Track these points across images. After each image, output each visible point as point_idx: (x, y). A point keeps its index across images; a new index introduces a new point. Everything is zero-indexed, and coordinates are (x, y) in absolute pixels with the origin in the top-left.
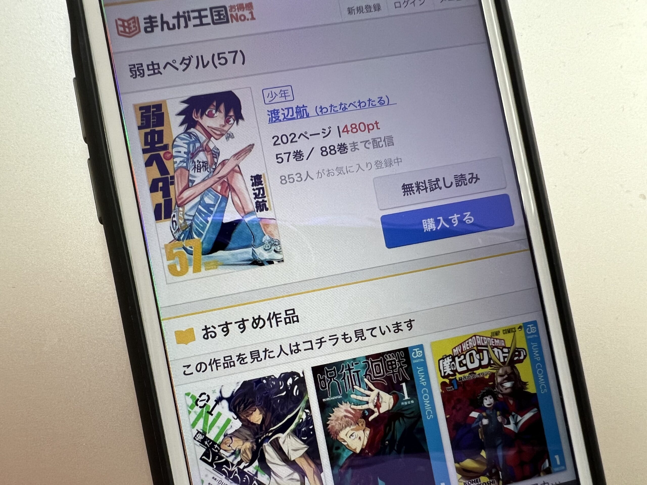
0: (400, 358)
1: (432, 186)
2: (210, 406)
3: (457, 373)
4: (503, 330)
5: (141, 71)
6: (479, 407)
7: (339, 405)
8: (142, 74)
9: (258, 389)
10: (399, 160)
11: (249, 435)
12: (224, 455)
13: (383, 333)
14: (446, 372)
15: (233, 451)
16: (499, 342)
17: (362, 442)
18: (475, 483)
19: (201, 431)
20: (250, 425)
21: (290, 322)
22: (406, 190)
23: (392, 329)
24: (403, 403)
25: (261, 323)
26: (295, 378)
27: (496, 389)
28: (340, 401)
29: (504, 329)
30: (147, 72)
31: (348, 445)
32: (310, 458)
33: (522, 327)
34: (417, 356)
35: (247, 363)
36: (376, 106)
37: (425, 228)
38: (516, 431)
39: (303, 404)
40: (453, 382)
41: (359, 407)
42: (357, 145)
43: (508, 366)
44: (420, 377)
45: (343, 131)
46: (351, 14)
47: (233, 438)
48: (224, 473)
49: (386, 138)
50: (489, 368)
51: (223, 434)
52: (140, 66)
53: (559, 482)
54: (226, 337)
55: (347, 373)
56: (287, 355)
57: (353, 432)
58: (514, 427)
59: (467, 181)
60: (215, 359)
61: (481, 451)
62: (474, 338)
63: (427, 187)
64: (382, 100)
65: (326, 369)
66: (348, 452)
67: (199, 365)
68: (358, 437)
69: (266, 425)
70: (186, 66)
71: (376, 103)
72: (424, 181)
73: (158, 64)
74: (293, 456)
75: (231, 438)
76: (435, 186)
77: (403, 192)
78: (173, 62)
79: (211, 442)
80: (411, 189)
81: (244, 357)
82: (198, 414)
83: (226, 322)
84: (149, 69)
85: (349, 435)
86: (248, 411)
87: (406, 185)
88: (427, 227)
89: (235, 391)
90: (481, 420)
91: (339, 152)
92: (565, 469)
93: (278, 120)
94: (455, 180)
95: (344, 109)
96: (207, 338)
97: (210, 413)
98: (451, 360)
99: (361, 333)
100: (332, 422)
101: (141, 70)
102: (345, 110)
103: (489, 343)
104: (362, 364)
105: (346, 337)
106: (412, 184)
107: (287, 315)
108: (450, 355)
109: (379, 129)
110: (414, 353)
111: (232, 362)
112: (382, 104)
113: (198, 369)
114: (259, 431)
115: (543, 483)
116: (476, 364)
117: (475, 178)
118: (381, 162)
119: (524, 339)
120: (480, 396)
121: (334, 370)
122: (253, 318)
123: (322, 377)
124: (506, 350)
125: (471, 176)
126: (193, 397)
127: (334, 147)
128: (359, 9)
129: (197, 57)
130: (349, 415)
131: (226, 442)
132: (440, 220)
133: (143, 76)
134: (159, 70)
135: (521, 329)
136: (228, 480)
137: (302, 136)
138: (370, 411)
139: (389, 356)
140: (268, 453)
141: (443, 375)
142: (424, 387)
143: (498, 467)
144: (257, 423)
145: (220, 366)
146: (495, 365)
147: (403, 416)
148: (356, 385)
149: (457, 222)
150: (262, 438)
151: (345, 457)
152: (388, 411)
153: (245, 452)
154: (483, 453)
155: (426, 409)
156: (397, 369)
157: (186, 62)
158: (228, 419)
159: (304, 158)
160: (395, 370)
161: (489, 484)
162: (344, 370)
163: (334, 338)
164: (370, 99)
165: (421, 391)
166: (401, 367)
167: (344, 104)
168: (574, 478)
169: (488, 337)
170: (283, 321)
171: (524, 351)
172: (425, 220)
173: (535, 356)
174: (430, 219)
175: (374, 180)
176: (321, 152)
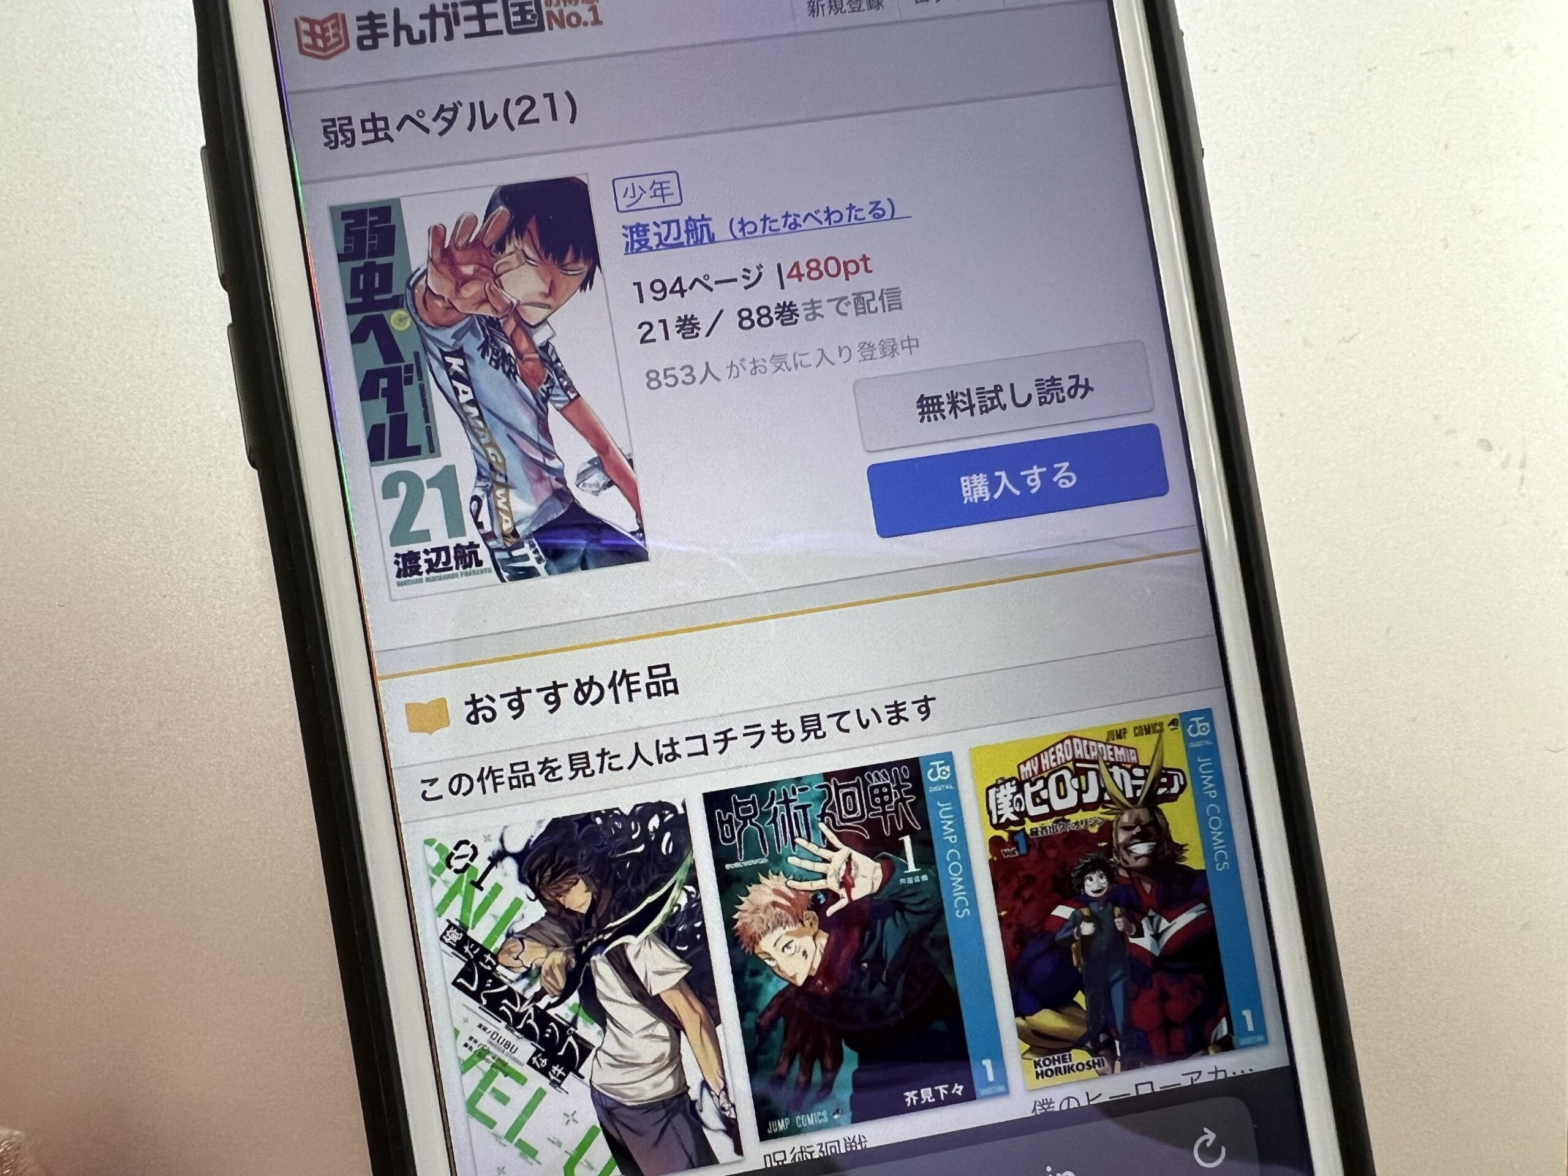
0: (900, 780)
1: (985, 401)
2: (477, 870)
3: (1027, 819)
4: (1135, 728)
5: (349, 135)
6: (1075, 897)
8: (348, 139)
9: (584, 837)
10: (913, 343)
12: (506, 977)
13: (864, 723)
14: (1002, 815)
15: (524, 970)
16: (1123, 753)
18: (1059, 1063)
19: (457, 924)
20: (564, 915)
21: (659, 694)
22: (926, 409)
23: (885, 717)
24: (902, 881)
25: (596, 691)
27: (1115, 857)
28: (764, 870)
29: (1137, 725)
30: (360, 137)
31: (778, 966)
32: (695, 994)
33: (1177, 723)
34: (939, 776)
35: (561, 779)
36: (867, 220)
37: (965, 495)
38: (1157, 954)
39: (681, 875)
42: (820, 307)
44: (944, 824)
45: (790, 276)
46: (815, 15)
47: (525, 941)
48: (503, 1016)
49: (885, 292)
50: (1100, 810)
51: (505, 931)
52: (346, 121)
53: (1251, 1070)
54: (517, 720)
55: (782, 810)
56: (651, 764)
57: (789, 939)
59: (1065, 394)
60: (490, 767)
62: (1068, 742)
63: (973, 402)
64: (879, 206)
65: (734, 798)
67: (457, 779)
68: (802, 950)
69: (600, 915)
70: (446, 124)
71: (865, 214)
72: (968, 390)
73: (385, 119)
74: (657, 986)
75: (521, 940)
76: (992, 402)
77: (920, 414)
78: (418, 115)
79: (478, 949)
80: (936, 408)
81: (554, 765)
82: (450, 885)
83: (518, 688)
84: (364, 131)
85: (781, 945)
86: (561, 884)
87: (927, 399)
88: (970, 493)
89: (533, 839)
90: (1078, 925)
91: (779, 321)
92: (1266, 1042)
93: (644, 246)
94: (1038, 389)
95: (793, 226)
96: (476, 722)
97: (478, 885)
98: (1014, 789)
99: (816, 722)
100: (744, 916)
101: (347, 130)
102: (795, 228)
103: (1102, 756)
104: (815, 790)
106: (941, 396)
107: (651, 676)
108: (1013, 778)
109: (871, 271)
110: (931, 770)
111: (529, 775)
112: (878, 217)
113: (455, 790)
115: (1214, 1070)
116: (1072, 800)
117: (1082, 386)
118: (872, 347)
119: (1183, 749)
121: (753, 802)
122: (578, 681)
123: (725, 817)
124: (1138, 772)
125: (1073, 382)
126: (440, 848)
127: (769, 311)
128: (832, 4)
129: (472, 105)
130: (783, 901)
132: (1000, 477)
133: (353, 144)
134: (388, 132)
135: (1177, 725)
136: (512, 1031)
137: (697, 283)
138: (830, 895)
139: (877, 775)
140: (601, 977)
141: (995, 821)
142: (952, 846)
144: (577, 910)
145: (502, 783)
146: (1114, 804)
148: (800, 836)
149: (1038, 482)
150: (589, 944)
151: (771, 994)
152: (870, 896)
153: (551, 972)
154: (1080, 998)
155: (955, 894)
156: (893, 804)
157: (447, 115)
158: (517, 899)
159: (700, 332)
160: (888, 808)
161: (1090, 1067)
162: (775, 802)
163: (755, 732)
164: (851, 204)
165: (945, 855)
166: (903, 800)
167: (795, 215)
168: (1285, 1062)
169: (1101, 742)
170: (644, 689)
171: (1179, 774)
172: (967, 478)
173: (1204, 788)
174: (978, 475)
175: (854, 386)
176: (739, 319)
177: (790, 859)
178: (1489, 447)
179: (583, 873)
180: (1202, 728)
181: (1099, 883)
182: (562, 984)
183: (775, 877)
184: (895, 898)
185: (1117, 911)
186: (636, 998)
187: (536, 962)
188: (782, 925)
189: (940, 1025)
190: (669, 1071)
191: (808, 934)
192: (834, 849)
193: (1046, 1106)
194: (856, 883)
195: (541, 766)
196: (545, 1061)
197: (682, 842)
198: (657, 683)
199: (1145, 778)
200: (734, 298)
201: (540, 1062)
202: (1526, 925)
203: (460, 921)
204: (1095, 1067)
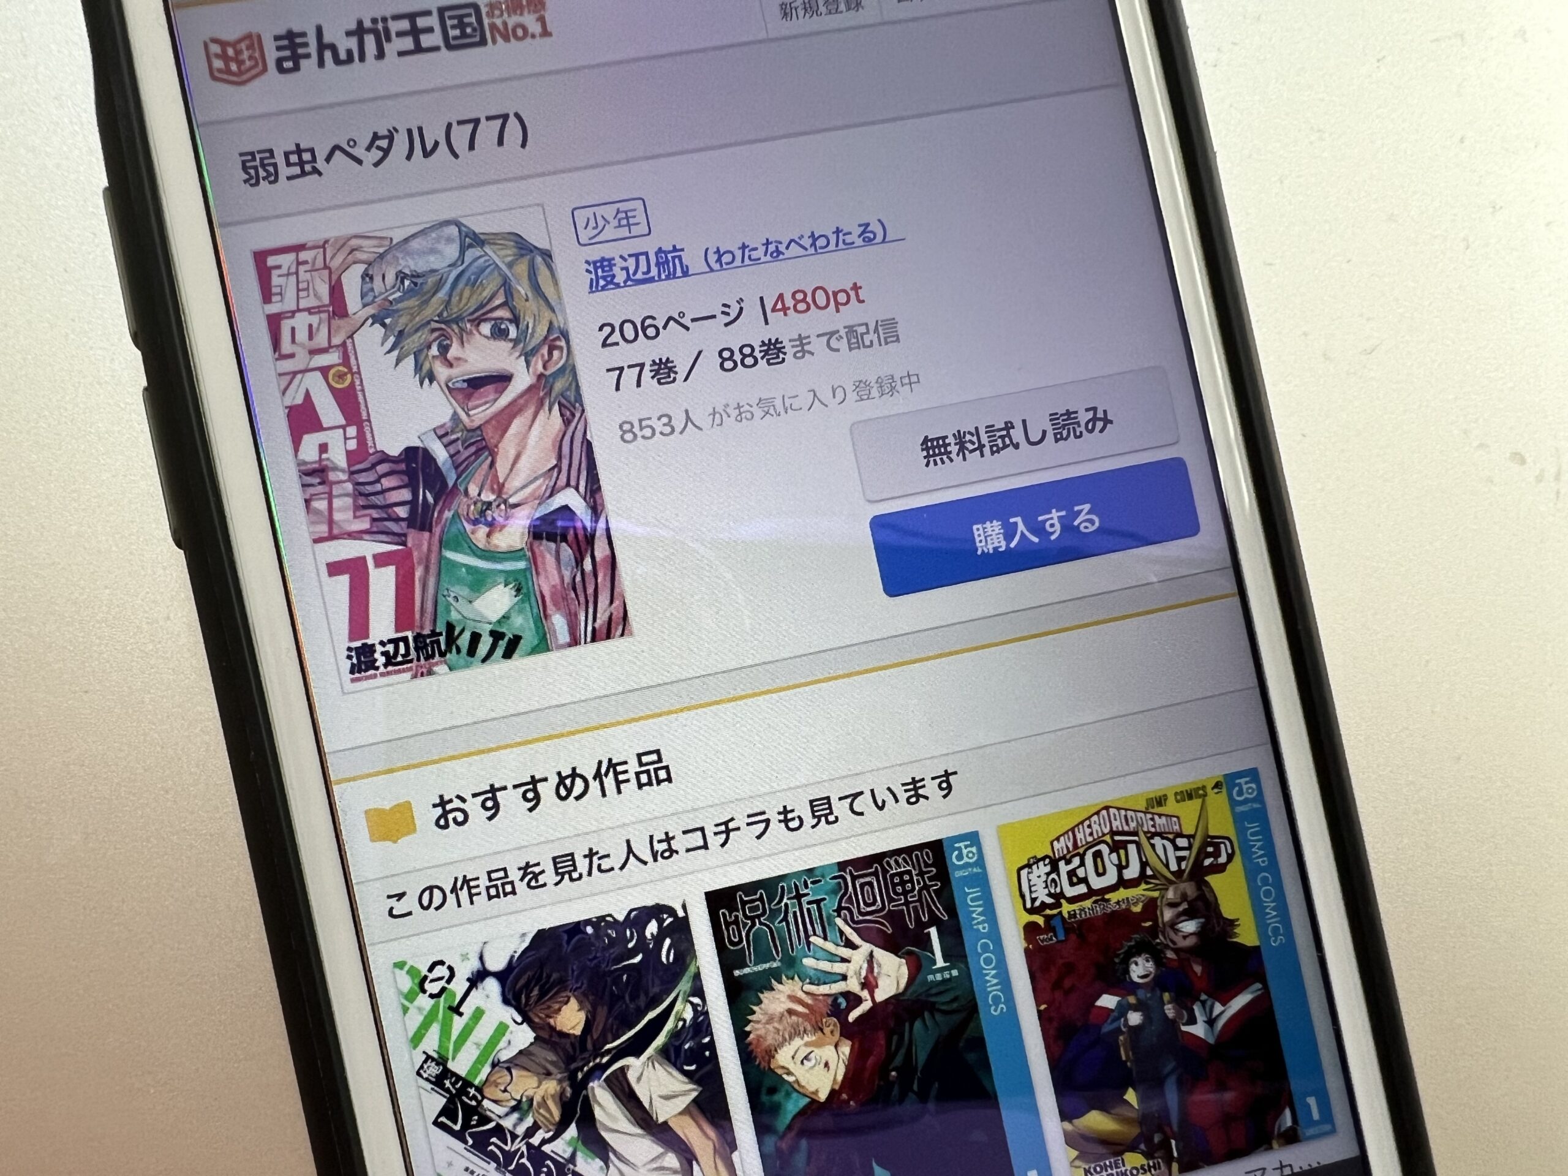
0: (922, 865)
1: (996, 440)
2: (454, 995)
3: (1063, 901)
4: (1176, 793)
5: (271, 169)
6: (1120, 983)
8: (269, 174)
9: (574, 950)
10: (913, 379)
11: (552, 1063)
13: (880, 805)
14: (1037, 898)
15: (513, 1103)
16: (1165, 822)
17: (832, 1071)
18: (1112, 1169)
19: (435, 1055)
20: (555, 1039)
21: (650, 783)
22: (931, 452)
23: (903, 796)
24: (930, 977)
25: (579, 785)
26: (664, 920)
27: (1161, 937)
28: (776, 975)
29: (1178, 790)
30: (284, 171)
31: (797, 1081)
33: (1221, 785)
34: (966, 860)
35: (545, 885)
36: (856, 245)
37: (978, 544)
39: (685, 985)
40: (1053, 922)
41: (824, 989)
42: (809, 343)
44: (974, 912)
45: (774, 310)
46: (789, 19)
47: (514, 1072)
48: (493, 1157)
49: (880, 323)
50: (1143, 886)
51: (490, 1061)
52: (267, 155)
53: (1318, 1163)
54: (493, 821)
55: (793, 904)
56: (645, 863)
57: (809, 1050)
58: (1205, 1030)
59: (1083, 429)
60: (465, 876)
61: (1124, 1093)
62: (1104, 812)
63: (983, 442)
64: (869, 229)
65: (740, 896)
67: (427, 893)
69: (595, 1037)
70: (380, 154)
71: (854, 238)
72: (977, 429)
73: (312, 151)
74: (664, 1112)
75: (509, 1069)
76: (1004, 442)
77: (925, 457)
78: (348, 144)
79: (460, 1083)
80: (943, 450)
81: (537, 870)
82: (425, 1013)
83: (492, 786)
84: (289, 164)
85: (801, 1055)
86: (548, 1003)
87: (932, 440)
88: (983, 544)
89: (517, 955)
91: (765, 360)
92: (1333, 1131)
93: (611, 282)
94: (1053, 425)
95: (775, 254)
96: (446, 826)
98: (1048, 869)
99: (827, 806)
100: (758, 1027)
101: (269, 165)
102: (778, 256)
104: (829, 883)
105: (790, 816)
106: (946, 437)
107: (641, 764)
108: (1047, 857)
109: (863, 301)
110: (956, 853)
111: (507, 883)
112: (869, 241)
113: (425, 902)
114: (578, 1052)
115: (1279, 1166)
116: (1111, 878)
117: (1100, 419)
118: (867, 385)
119: (1228, 814)
120: (1122, 956)
121: (761, 899)
122: (559, 774)
123: (730, 917)
125: (1090, 415)
126: (412, 972)
127: (753, 349)
128: (808, 6)
129: (410, 132)
130: (800, 1009)
131: (495, 1081)
132: (1016, 524)
133: (276, 180)
134: (316, 165)
135: (1221, 788)
136: (504, 1173)
137: (672, 323)
139: (896, 862)
141: (1029, 905)
142: (983, 936)
143: (1167, 1129)
144: (571, 1032)
145: (479, 894)
146: (1157, 879)
147: (932, 1008)
148: (815, 934)
149: (1058, 527)
150: (586, 1069)
153: (543, 1103)
154: (1131, 1096)
155: (989, 989)
156: (916, 892)
157: (382, 143)
158: (501, 1023)
159: (677, 376)
160: (911, 897)
161: (1145, 1171)
162: (786, 897)
163: (760, 820)
164: (838, 229)
165: (976, 946)
166: (926, 887)
167: (776, 242)
168: (1352, 1152)
169: (1140, 811)
170: (634, 781)
171: (1228, 843)
172: (979, 526)
173: (1254, 856)
174: (991, 522)
175: (851, 430)
176: (720, 360)
177: (806, 961)
178: (1523, 461)
179: (575, 991)
180: (1248, 789)
183: (791, 981)
184: (923, 998)
185: (1166, 996)
186: (642, 1128)
187: (526, 1093)
189: (979, 1136)
194: (880, 983)
195: (522, 872)
199: (1189, 848)
200: (714, 337)
203: (438, 1053)
204: (1150, 1171)
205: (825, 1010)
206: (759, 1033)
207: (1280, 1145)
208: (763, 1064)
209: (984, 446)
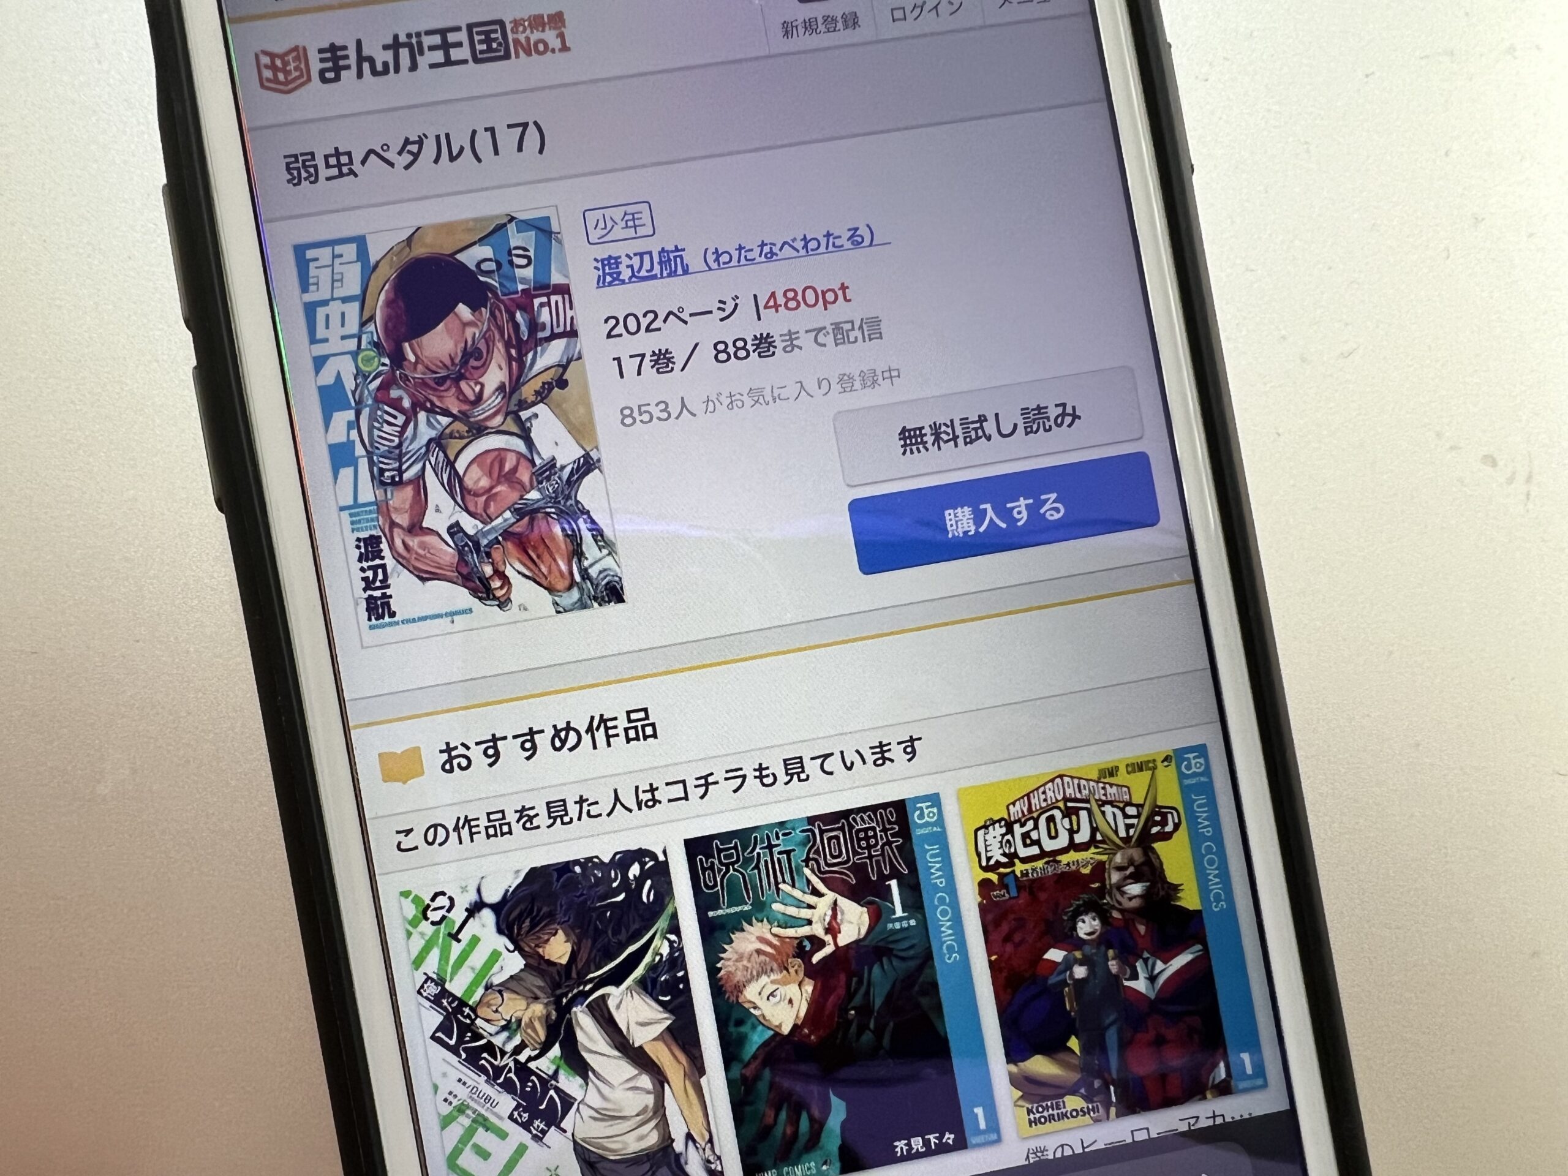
0: (886, 822)
1: (969, 432)
2: (454, 922)
3: (1017, 861)
4: (1127, 765)
5: (312, 170)
7: (745, 925)
8: (311, 175)
9: (563, 886)
10: (894, 373)
11: (539, 987)
13: (849, 765)
14: (992, 857)
15: (503, 1023)
16: (1116, 792)
18: (1053, 1110)
19: (434, 976)
20: (544, 966)
21: (637, 738)
22: (908, 442)
23: (870, 759)
24: (890, 926)
25: (572, 738)
26: (646, 863)
27: (1108, 898)
28: (747, 917)
29: (1130, 762)
30: (324, 173)
32: (679, 1045)
33: (1171, 759)
34: (926, 818)
35: (538, 827)
36: (845, 247)
37: (949, 528)
38: (1152, 995)
40: (1006, 880)
41: (791, 932)
42: (797, 338)
43: (1138, 846)
44: (932, 867)
45: (766, 307)
46: (789, 36)
47: (505, 995)
48: (483, 1070)
49: (864, 321)
50: (1093, 850)
51: (484, 984)
52: (309, 157)
53: (1250, 1114)
54: (494, 767)
55: (764, 856)
56: (630, 811)
57: (775, 987)
59: (1052, 423)
60: (466, 817)
62: (1058, 780)
63: (957, 434)
64: (858, 233)
65: (716, 844)
66: (762, 1031)
67: (432, 830)
69: (580, 966)
70: (411, 158)
71: (843, 241)
72: (952, 421)
73: (349, 154)
74: (640, 1037)
75: (500, 992)
76: (977, 433)
77: (902, 446)
78: (382, 148)
79: (456, 1003)
80: (919, 440)
81: (532, 813)
82: (427, 938)
83: (494, 736)
84: (328, 166)
87: (909, 431)
88: (954, 527)
89: (511, 890)
91: (756, 353)
92: (1265, 1085)
93: (617, 279)
94: (1024, 419)
95: (769, 256)
96: (451, 771)
97: (455, 937)
98: (1004, 830)
99: (799, 765)
100: (729, 963)
101: (310, 166)
102: (772, 257)
104: (798, 835)
105: (764, 773)
106: (923, 428)
107: (630, 721)
108: (1002, 819)
109: (850, 300)
110: (918, 813)
111: (505, 824)
112: (857, 244)
113: (430, 839)
115: (1211, 1115)
116: (1063, 841)
117: (1069, 415)
118: (851, 378)
119: (1177, 786)
120: (1070, 914)
121: (735, 848)
122: (555, 727)
123: (707, 863)
124: (1132, 811)
125: (1060, 410)
126: (417, 900)
127: (746, 343)
128: (808, 24)
129: (438, 137)
132: (985, 510)
133: (316, 180)
134: (352, 167)
135: (1170, 762)
136: (493, 1086)
137: (671, 316)
139: (862, 818)
141: (984, 863)
142: (940, 890)
143: (1106, 1075)
145: (479, 833)
149: (1025, 514)
150: (570, 995)
151: (756, 1043)
152: (857, 942)
154: (1074, 1043)
155: (944, 939)
156: (879, 847)
157: (413, 148)
158: (495, 950)
159: (675, 367)
160: (874, 851)
161: (1084, 1115)
162: (758, 847)
163: (737, 776)
164: (828, 232)
165: (933, 900)
166: (889, 843)
167: (771, 244)
168: (1285, 1106)
169: (1094, 781)
170: (622, 734)
171: (1175, 814)
172: (951, 511)
173: (1200, 826)
174: (962, 508)
175: (835, 420)
176: (715, 352)
178: (1494, 463)
180: (1196, 764)
181: (1090, 923)
182: (542, 1035)
185: (1111, 953)
186: (619, 1051)
188: (766, 973)
190: (653, 1124)
191: (794, 982)
192: (819, 894)
193: (1039, 1154)
195: (518, 814)
196: (526, 1115)
197: (662, 890)
198: (636, 728)
199: (1138, 816)
200: (710, 331)
201: (521, 1116)
202: (1535, 954)
203: (438, 975)
204: (1089, 1114)
205: (791, 951)
206: (730, 969)
207: (1214, 1097)
208: (733, 999)
209: (958, 437)
